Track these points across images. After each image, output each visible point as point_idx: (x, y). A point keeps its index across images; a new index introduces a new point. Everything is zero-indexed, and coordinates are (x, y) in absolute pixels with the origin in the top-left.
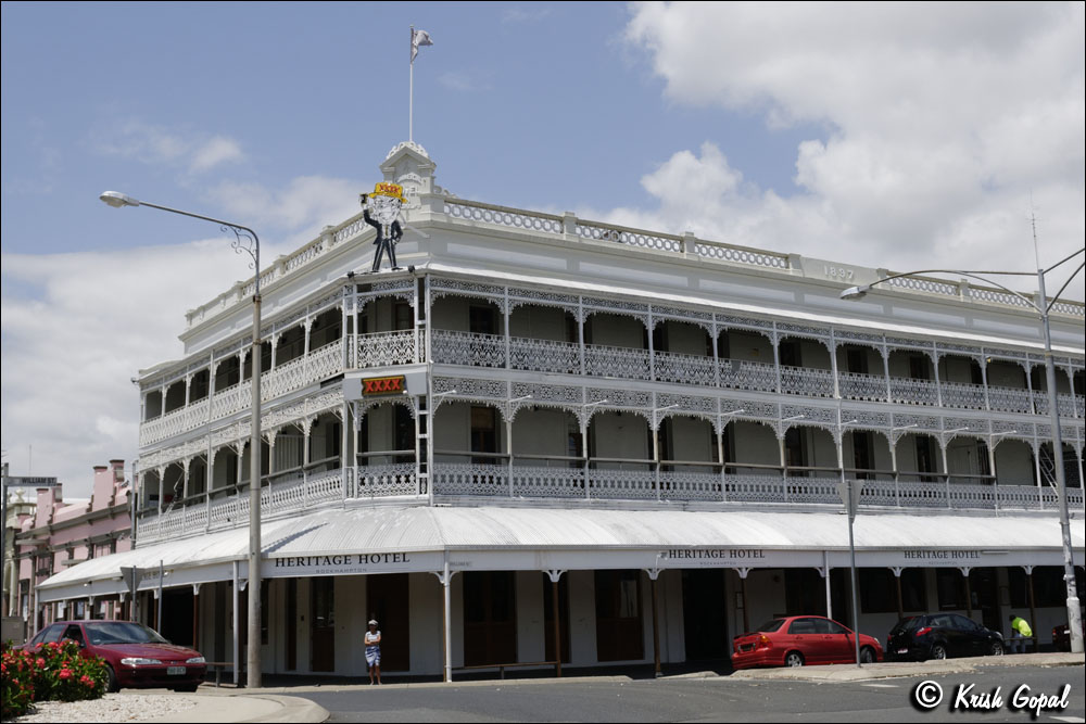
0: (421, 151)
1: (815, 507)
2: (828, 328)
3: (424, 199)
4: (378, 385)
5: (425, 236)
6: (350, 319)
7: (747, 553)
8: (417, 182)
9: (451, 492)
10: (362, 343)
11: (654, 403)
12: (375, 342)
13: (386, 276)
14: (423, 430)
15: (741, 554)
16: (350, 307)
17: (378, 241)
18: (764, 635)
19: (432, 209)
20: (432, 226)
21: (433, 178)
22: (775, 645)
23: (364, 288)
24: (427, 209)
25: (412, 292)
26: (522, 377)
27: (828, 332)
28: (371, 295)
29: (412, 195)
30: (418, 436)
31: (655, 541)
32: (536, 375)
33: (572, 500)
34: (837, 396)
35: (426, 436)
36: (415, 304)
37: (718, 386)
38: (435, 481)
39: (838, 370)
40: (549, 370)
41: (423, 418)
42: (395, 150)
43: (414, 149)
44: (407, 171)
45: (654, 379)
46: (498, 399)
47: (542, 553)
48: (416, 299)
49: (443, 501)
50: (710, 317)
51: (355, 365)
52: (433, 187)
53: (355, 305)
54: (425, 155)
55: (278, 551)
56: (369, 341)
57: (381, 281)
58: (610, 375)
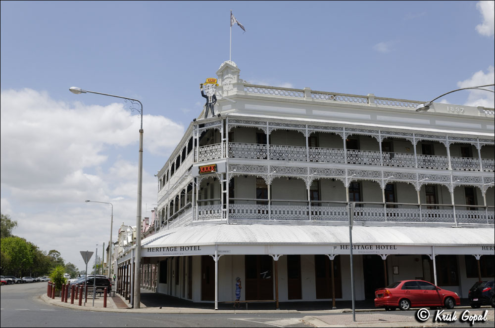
0: (233, 64)
1: (438, 224)
2: (444, 136)
3: (234, 85)
4: (205, 169)
5: (234, 102)
6: (196, 140)
7: (386, 247)
8: (231, 78)
9: (239, 217)
10: (200, 151)
11: (347, 174)
12: (206, 150)
13: (210, 119)
14: (225, 189)
15: (383, 247)
16: (196, 135)
17: (207, 104)
18: (388, 290)
19: (238, 89)
20: (237, 97)
21: (238, 76)
22: (394, 295)
23: (202, 126)
24: (235, 90)
25: (221, 126)
26: (276, 163)
27: (445, 137)
28: (204, 129)
29: (230, 84)
30: (223, 192)
31: (333, 241)
32: (283, 162)
33: (301, 221)
34: (450, 168)
35: (226, 191)
36: (222, 131)
37: (382, 165)
38: (230, 212)
39: (451, 156)
40: (289, 160)
41: (225, 183)
42: (222, 65)
43: (230, 64)
44: (227, 74)
45: (346, 162)
46: (263, 174)
47: (269, 247)
48: (222, 129)
49: (234, 221)
50: (377, 132)
51: (197, 160)
52: (238, 79)
53: (198, 134)
54: (235, 66)
55: (149, 245)
56: (203, 149)
57: (208, 122)
58: (322, 161)
